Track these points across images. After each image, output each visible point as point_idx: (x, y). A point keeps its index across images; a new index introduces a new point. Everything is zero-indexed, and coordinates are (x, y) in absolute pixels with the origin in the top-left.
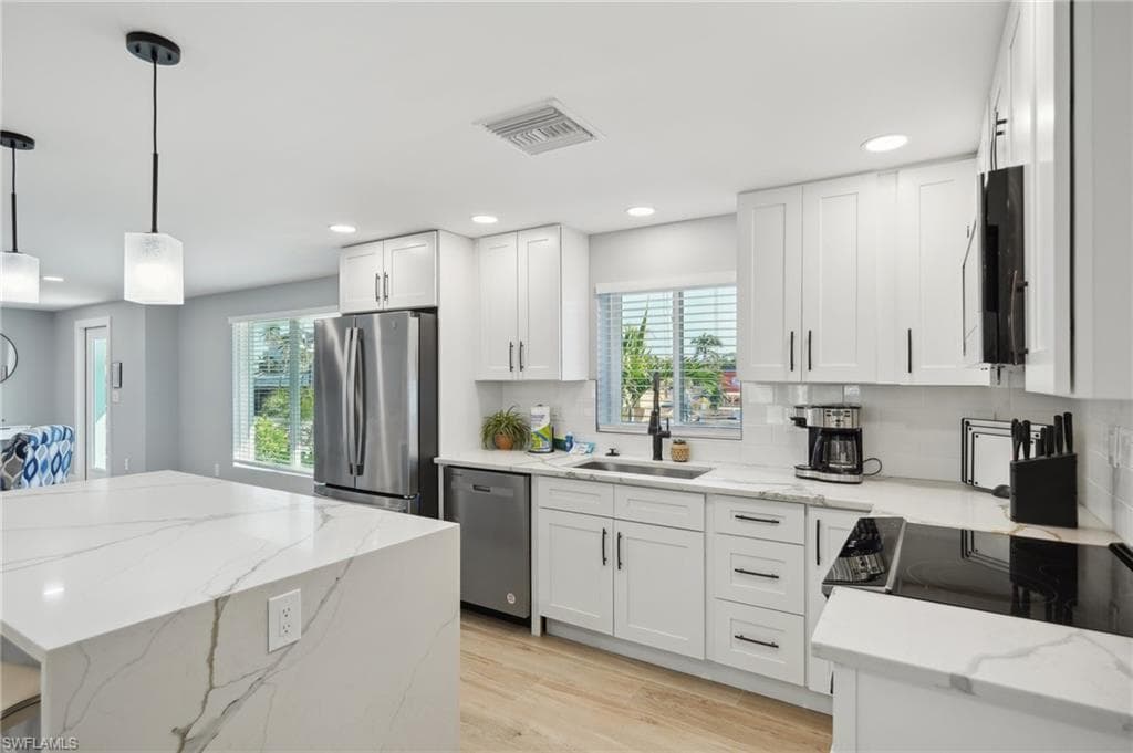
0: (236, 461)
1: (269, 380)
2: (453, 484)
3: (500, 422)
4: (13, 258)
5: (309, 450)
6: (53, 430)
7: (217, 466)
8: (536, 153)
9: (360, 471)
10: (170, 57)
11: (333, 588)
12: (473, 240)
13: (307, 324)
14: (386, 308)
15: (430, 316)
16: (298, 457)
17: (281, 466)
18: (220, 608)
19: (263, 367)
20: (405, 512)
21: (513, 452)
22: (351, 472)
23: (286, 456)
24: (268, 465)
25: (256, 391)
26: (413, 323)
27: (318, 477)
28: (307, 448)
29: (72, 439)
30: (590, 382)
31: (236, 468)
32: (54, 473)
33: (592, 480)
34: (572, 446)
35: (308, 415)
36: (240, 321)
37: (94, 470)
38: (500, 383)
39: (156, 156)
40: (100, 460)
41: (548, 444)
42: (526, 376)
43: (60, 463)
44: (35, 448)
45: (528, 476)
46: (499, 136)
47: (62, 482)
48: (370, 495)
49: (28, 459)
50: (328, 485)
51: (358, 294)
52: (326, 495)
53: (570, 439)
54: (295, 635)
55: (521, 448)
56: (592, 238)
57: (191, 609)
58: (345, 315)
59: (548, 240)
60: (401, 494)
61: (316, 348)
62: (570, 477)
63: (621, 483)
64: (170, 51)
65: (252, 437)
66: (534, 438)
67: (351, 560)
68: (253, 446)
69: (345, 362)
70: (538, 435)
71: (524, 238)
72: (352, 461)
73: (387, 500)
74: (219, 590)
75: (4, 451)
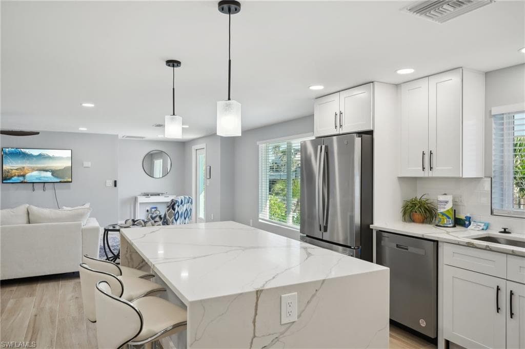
0: (260, 219)
1: (276, 176)
2: (382, 242)
3: (415, 205)
4: (173, 118)
5: (296, 215)
6: (185, 198)
7: (251, 221)
8: (445, 21)
9: (326, 230)
10: (236, 10)
11: (313, 296)
12: (397, 86)
13: (296, 144)
14: (341, 132)
15: (369, 136)
16: (291, 218)
17: (283, 223)
18: (258, 296)
19: (272, 168)
20: (352, 256)
21: (424, 225)
22: (320, 230)
23: (284, 218)
24: (276, 222)
25: (270, 181)
26: (358, 141)
27: (302, 231)
28: (295, 214)
29: (191, 203)
30: (486, 179)
31: (260, 222)
32: (185, 219)
33: (487, 249)
34: (470, 224)
35: (295, 196)
36: (262, 144)
37: (200, 218)
38: (415, 179)
39: (230, 61)
40: (202, 215)
41: (451, 222)
42: (435, 174)
43: (187, 214)
44: (178, 206)
45: (436, 242)
46: (418, 14)
47: (188, 223)
48: (331, 244)
49: (176, 211)
50: (307, 236)
51: (325, 125)
52: (306, 242)
53: (469, 219)
54: (294, 318)
55: (430, 222)
56: (488, 74)
57: (246, 293)
58: (317, 138)
59: (453, 80)
60: (349, 245)
61: (301, 157)
62: (469, 245)
63: (513, 254)
64: (236, 6)
65: (268, 206)
66: (440, 217)
67: (324, 281)
68: (268, 211)
69: (317, 167)
70: (443, 214)
71: (433, 81)
72: (321, 223)
73: (340, 248)
74: (258, 286)
75: (168, 207)
